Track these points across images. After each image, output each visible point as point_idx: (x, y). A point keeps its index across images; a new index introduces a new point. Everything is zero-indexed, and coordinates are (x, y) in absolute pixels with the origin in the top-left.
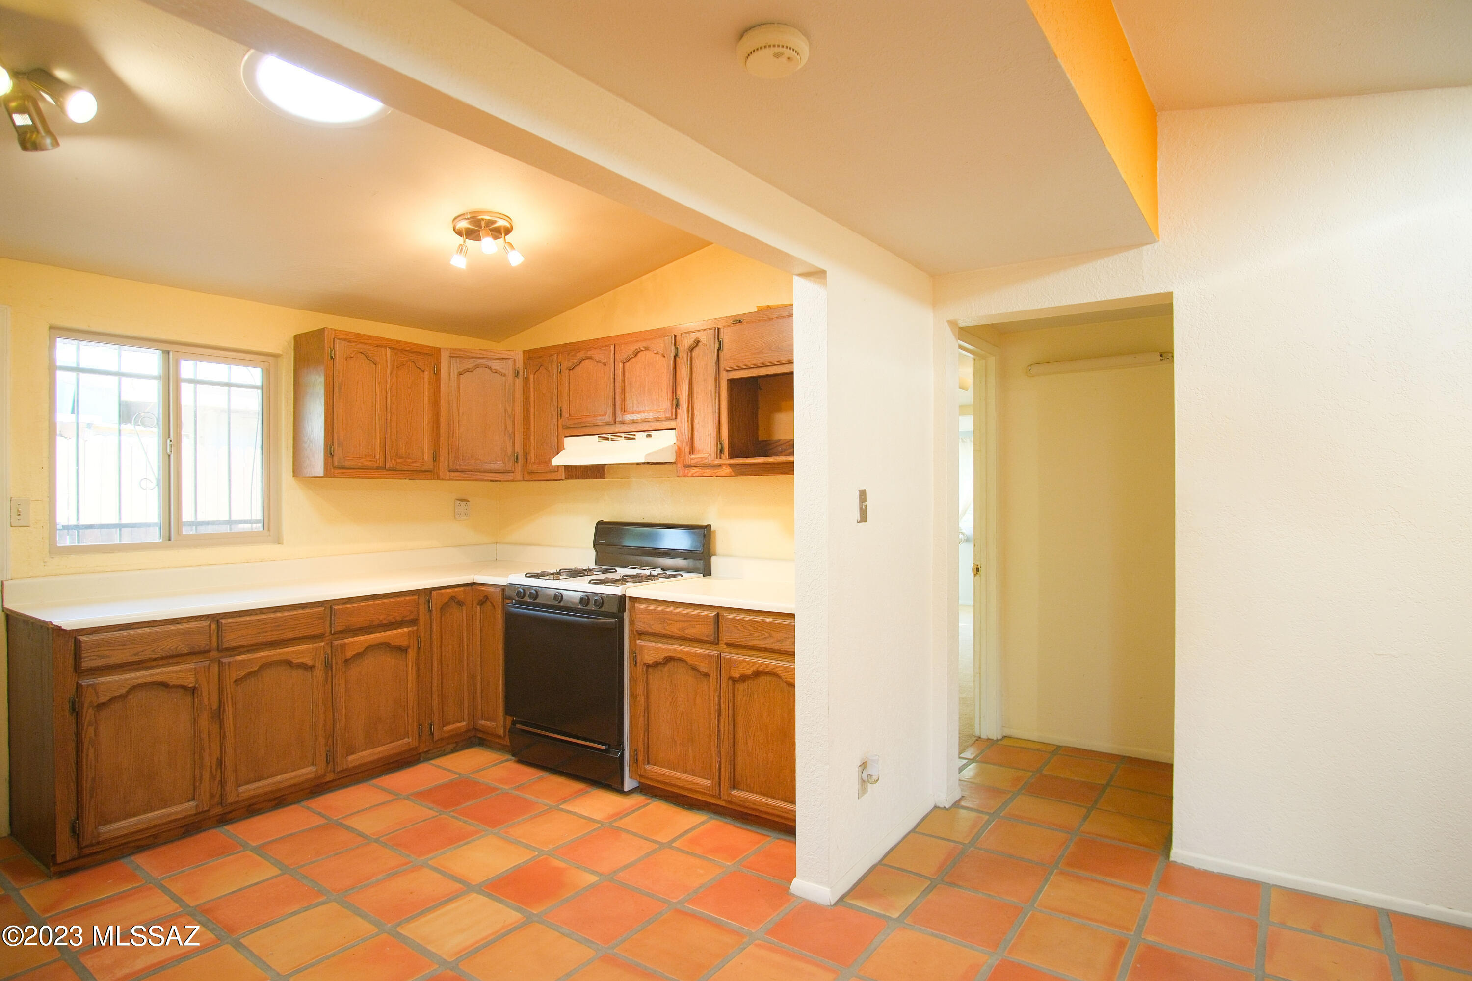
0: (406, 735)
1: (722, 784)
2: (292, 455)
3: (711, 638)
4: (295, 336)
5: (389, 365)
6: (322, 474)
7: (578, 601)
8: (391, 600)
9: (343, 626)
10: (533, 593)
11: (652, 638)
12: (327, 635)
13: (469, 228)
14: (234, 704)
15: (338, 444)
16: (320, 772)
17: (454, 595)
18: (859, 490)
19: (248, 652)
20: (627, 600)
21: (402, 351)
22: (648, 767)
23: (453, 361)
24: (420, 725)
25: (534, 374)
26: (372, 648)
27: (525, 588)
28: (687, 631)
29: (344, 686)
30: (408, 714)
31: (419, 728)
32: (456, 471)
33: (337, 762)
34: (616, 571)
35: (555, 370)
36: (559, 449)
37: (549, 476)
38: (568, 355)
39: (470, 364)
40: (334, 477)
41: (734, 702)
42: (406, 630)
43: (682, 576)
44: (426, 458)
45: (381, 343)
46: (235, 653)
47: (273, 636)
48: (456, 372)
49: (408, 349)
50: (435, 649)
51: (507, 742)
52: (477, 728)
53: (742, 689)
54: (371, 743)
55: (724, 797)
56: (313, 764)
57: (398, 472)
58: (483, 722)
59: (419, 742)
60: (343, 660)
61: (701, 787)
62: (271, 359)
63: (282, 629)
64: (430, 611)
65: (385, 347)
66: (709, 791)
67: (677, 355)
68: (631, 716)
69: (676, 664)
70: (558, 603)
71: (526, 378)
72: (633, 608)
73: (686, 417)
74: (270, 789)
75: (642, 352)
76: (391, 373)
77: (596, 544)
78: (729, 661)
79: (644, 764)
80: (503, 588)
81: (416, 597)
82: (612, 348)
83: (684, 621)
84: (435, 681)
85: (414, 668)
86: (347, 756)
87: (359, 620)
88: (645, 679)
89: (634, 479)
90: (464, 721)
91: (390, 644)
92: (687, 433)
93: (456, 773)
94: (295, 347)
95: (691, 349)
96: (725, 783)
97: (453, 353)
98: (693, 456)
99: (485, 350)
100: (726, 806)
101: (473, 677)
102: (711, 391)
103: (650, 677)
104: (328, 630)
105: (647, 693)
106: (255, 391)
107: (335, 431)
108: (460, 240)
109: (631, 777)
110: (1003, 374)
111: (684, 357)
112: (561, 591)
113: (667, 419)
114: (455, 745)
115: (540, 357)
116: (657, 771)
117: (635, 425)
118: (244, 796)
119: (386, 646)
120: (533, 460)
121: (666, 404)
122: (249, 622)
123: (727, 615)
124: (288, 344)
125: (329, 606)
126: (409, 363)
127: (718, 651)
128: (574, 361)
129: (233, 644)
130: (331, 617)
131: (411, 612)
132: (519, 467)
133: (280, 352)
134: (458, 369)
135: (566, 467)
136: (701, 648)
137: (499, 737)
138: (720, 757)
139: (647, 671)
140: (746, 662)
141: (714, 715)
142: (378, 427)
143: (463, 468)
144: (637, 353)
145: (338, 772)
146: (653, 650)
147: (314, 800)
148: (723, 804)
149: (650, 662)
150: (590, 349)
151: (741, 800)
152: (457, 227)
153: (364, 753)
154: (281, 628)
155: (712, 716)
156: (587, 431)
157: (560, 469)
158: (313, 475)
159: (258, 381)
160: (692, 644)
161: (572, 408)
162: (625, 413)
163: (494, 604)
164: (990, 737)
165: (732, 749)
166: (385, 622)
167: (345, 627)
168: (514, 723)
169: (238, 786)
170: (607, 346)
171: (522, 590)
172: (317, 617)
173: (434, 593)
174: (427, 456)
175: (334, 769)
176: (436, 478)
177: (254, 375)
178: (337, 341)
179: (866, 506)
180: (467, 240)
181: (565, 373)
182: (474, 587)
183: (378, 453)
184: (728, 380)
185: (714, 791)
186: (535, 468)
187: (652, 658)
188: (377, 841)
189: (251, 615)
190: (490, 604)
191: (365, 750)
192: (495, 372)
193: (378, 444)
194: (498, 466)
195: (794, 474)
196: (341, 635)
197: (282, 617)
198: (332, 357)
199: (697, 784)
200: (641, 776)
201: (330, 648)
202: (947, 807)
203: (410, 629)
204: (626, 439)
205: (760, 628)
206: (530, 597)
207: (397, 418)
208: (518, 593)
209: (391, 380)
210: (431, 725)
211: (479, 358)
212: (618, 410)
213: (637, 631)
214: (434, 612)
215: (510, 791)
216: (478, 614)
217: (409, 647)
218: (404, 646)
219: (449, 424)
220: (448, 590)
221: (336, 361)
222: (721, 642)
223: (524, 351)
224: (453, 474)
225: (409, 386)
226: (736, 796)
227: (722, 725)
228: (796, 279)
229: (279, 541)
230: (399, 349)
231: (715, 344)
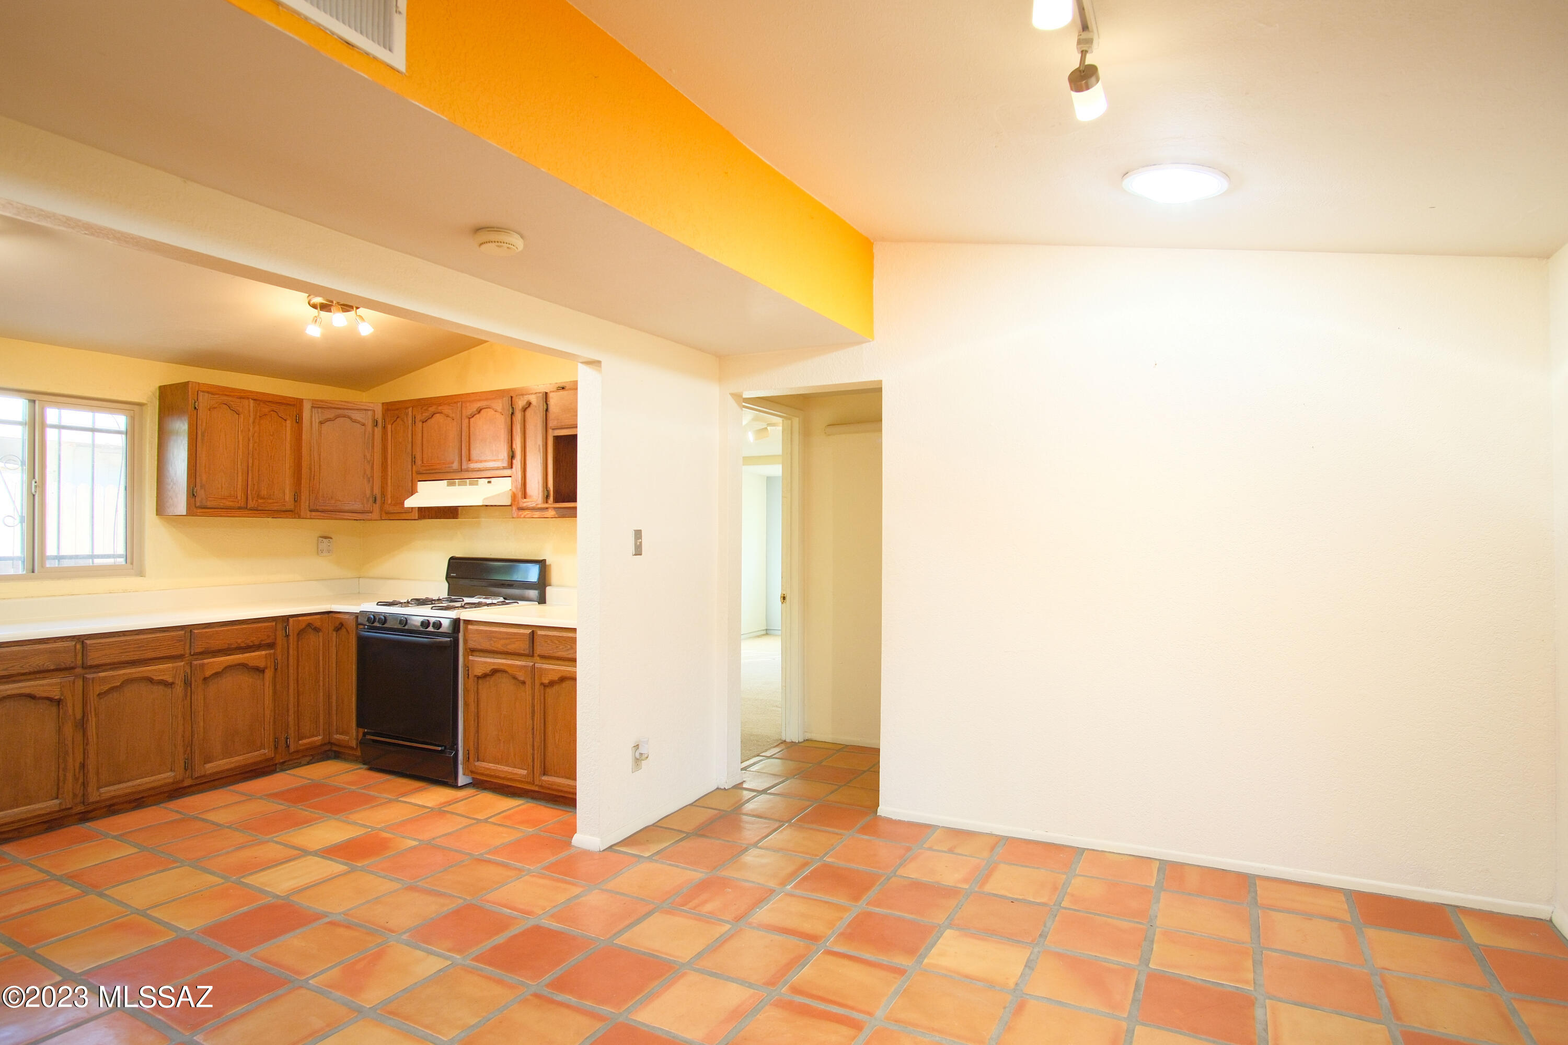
0: (262, 746)
1: (535, 773)
2: (156, 496)
3: (527, 652)
4: (160, 387)
5: (252, 414)
6: (185, 513)
7: (419, 624)
8: (250, 626)
9: (202, 648)
10: (382, 619)
11: (481, 654)
12: (186, 656)
13: (322, 303)
14: (97, 715)
15: (201, 486)
16: (178, 777)
17: (311, 622)
18: (634, 530)
19: (111, 669)
20: (462, 624)
21: (265, 402)
22: (477, 764)
23: (315, 411)
24: (276, 738)
25: (392, 424)
26: (229, 668)
27: (375, 614)
28: (508, 647)
29: (202, 701)
30: (264, 728)
31: (275, 741)
32: (317, 511)
33: (195, 770)
34: (463, 601)
35: (410, 422)
36: (413, 491)
37: (404, 516)
38: (421, 409)
39: (330, 414)
40: (197, 516)
41: (545, 703)
42: (264, 653)
43: (518, 603)
44: (287, 498)
45: (243, 395)
46: (99, 670)
47: (135, 656)
48: (317, 421)
49: (271, 400)
50: (291, 671)
51: (359, 753)
52: (332, 741)
53: (551, 691)
54: (227, 753)
55: (537, 782)
56: (171, 770)
57: (259, 512)
58: (338, 736)
59: (275, 754)
60: (202, 678)
61: (518, 776)
62: (136, 408)
63: (143, 650)
64: (287, 636)
65: (248, 398)
66: (525, 779)
67: (512, 414)
68: (464, 722)
69: (500, 674)
70: (404, 627)
71: (384, 428)
72: (466, 629)
73: (520, 467)
74: (130, 791)
75: (484, 410)
76: (254, 422)
77: (448, 577)
78: (541, 669)
79: (474, 761)
80: (357, 616)
81: (274, 624)
82: (459, 404)
83: (506, 639)
84: (292, 699)
85: (271, 686)
86: (205, 764)
87: (216, 644)
88: (476, 689)
89: (483, 519)
90: (319, 736)
91: (247, 665)
92: (520, 482)
93: (309, 779)
94: (160, 397)
95: (524, 410)
96: (538, 770)
97: (315, 404)
98: (525, 500)
99: (345, 402)
100: (540, 790)
101: (329, 697)
102: (539, 446)
103: (480, 687)
104: (188, 651)
105: (478, 701)
106: (119, 436)
107: (198, 474)
108: (315, 312)
109: (464, 774)
110: (806, 433)
111: (518, 416)
112: (406, 616)
113: (504, 468)
114: (311, 758)
115: (397, 409)
116: (487, 766)
117: (478, 473)
118: (104, 797)
119: (244, 667)
120: (389, 502)
121: (504, 454)
122: (112, 643)
123: (540, 632)
124: (154, 395)
125: (189, 630)
126: (272, 412)
127: (532, 662)
128: (426, 414)
129: (96, 662)
130: (191, 640)
131: (269, 636)
132: (377, 507)
133: (144, 401)
134: (319, 418)
135: (419, 508)
136: (520, 661)
137: (352, 748)
138: (533, 750)
139: (478, 682)
140: (553, 670)
141: (529, 716)
142: (240, 470)
143: (324, 508)
144: (481, 410)
145: (196, 778)
146: (483, 663)
147: (171, 802)
148: (536, 789)
149: (480, 674)
150: (440, 405)
151: (549, 784)
152: (311, 302)
153: (221, 762)
154: (141, 649)
155: (528, 717)
156: (437, 477)
157: (413, 509)
158: (176, 514)
159: (123, 427)
160: (513, 657)
161: (425, 456)
162: (469, 462)
163: (349, 630)
164: (793, 741)
165: (543, 742)
166: (243, 645)
167: (203, 649)
168: (365, 734)
169: (98, 788)
170: (455, 403)
171: (372, 617)
172: (177, 640)
173: (291, 620)
174: (288, 497)
175: (192, 775)
176: (297, 517)
177: (119, 421)
178: (201, 394)
179: (641, 543)
180: (321, 312)
181: (419, 424)
182: (331, 614)
183: (240, 494)
184: (554, 436)
185: (529, 779)
186: (391, 509)
187: (481, 671)
188: (228, 827)
189: (114, 637)
190: (345, 630)
191: (223, 759)
192: (355, 421)
193: (239, 486)
194: (358, 506)
195: (576, 517)
196: (200, 657)
197: (144, 639)
198: (195, 408)
199: (516, 774)
200: (472, 772)
201: (189, 667)
202: (726, 788)
203: (267, 652)
204: (470, 484)
205: (563, 642)
206: (378, 622)
207: (259, 463)
208: (369, 619)
209: (253, 428)
210: (287, 738)
211: (339, 409)
212: (464, 459)
213: (470, 649)
214: (291, 638)
215: (357, 790)
216: (334, 639)
217: (266, 668)
218: (262, 666)
219: (310, 469)
220: (305, 618)
221: (200, 412)
222: (535, 654)
223: (383, 403)
224: (314, 513)
225: (272, 434)
226: (545, 781)
227: (535, 724)
228: (580, 366)
229: (141, 573)
230: (261, 400)
231: (543, 406)
